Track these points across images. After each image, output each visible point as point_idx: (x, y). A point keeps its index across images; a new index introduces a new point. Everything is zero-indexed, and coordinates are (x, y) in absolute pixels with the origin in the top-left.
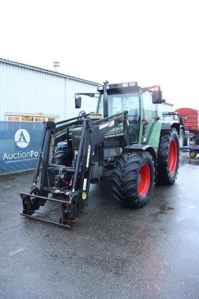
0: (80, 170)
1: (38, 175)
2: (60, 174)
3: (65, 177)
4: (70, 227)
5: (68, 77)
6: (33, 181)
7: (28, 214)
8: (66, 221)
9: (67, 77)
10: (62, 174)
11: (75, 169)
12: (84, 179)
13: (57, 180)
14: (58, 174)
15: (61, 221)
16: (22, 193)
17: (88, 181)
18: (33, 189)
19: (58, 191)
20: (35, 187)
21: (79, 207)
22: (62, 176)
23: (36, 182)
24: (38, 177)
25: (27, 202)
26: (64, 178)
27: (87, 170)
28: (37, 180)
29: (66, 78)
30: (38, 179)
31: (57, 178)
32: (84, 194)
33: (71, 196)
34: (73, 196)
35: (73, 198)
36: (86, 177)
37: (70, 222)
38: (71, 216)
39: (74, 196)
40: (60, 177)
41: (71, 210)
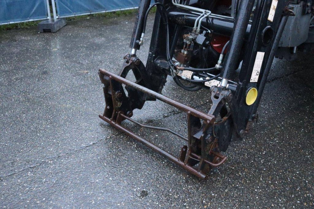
0: (249, 26)
1: (142, 29)
2: (196, 31)
3: (208, 42)
4: (204, 176)
6: (132, 43)
7: (114, 119)
8: (197, 158)
10: (201, 32)
11: (235, 22)
12: (258, 53)
13: (188, 47)
14: (191, 31)
15: (183, 154)
16: (103, 70)
17: (268, 58)
18: (130, 62)
19: (187, 74)
20: (134, 59)
21: (235, 124)
22: (201, 39)
23: (137, 47)
24: (143, 34)
25: (114, 93)
26: (204, 44)
27: (268, 29)
28: (140, 43)
30: (141, 39)
31: (188, 42)
32: (253, 91)
33: (216, 97)
34: (221, 97)
35: (220, 103)
36: (262, 48)
37: (204, 163)
38: (209, 149)
39: (224, 99)
40: (194, 40)
41: (212, 135)
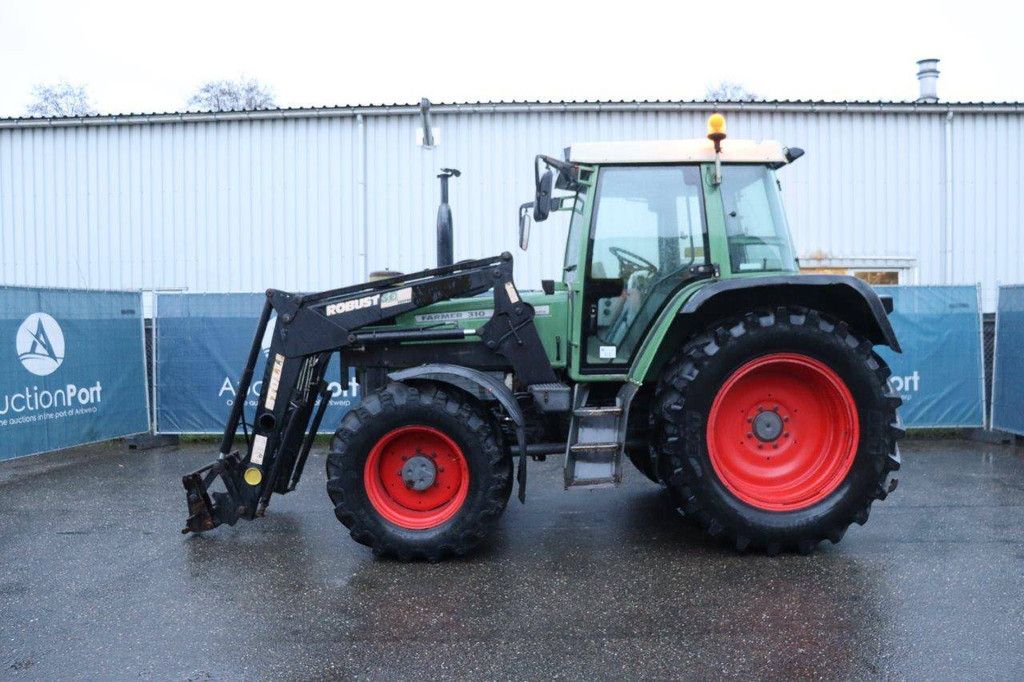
5: (952, 109)
9: (944, 109)
12: (257, 436)
27: (266, 416)
29: (943, 114)
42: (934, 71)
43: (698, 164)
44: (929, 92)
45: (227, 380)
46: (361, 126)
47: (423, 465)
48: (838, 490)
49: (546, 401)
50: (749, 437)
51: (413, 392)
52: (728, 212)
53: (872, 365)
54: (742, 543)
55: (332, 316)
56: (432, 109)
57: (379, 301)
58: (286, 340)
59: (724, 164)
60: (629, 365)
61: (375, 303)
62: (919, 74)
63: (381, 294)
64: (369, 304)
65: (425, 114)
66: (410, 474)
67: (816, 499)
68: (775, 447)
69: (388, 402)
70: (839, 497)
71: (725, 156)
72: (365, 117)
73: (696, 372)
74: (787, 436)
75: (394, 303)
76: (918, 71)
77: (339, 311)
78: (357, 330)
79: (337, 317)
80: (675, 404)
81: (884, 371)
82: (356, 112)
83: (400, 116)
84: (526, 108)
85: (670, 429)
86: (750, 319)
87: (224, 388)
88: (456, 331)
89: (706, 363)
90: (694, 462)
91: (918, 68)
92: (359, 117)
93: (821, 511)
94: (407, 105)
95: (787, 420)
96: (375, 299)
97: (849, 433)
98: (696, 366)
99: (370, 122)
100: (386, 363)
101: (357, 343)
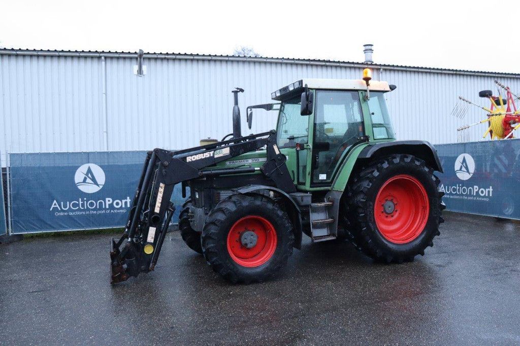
42: (371, 50)
43: (357, 91)
44: (369, 59)
45: (55, 202)
46: (103, 63)
47: (252, 235)
48: (422, 233)
49: (302, 200)
50: (383, 212)
51: (252, 199)
52: (371, 113)
53: (434, 179)
54: (390, 259)
55: (189, 162)
56: (144, 56)
57: (214, 154)
58: (166, 175)
59: (370, 91)
60: (331, 182)
61: (212, 155)
62: (364, 51)
63: (215, 151)
64: (208, 156)
65: (140, 58)
66: (245, 240)
67: (414, 237)
68: (392, 216)
69: (239, 205)
70: (423, 236)
71: (371, 88)
72: (106, 58)
73: (371, 184)
74: (396, 211)
75: (221, 155)
76: (364, 49)
77: (193, 160)
78: (202, 169)
79: (192, 162)
80: (363, 199)
81: (438, 182)
82: (101, 55)
83: (125, 58)
84: (192, 57)
85: (360, 210)
86: (390, 160)
87: (53, 206)
88: (250, 169)
89: (374, 180)
90: (371, 224)
91: (364, 48)
92: (103, 58)
93: (417, 242)
94: (129, 53)
95: (396, 204)
96: (212, 153)
97: (424, 208)
98: (370, 181)
99: (109, 61)
100: (214, 186)
101: (203, 176)
